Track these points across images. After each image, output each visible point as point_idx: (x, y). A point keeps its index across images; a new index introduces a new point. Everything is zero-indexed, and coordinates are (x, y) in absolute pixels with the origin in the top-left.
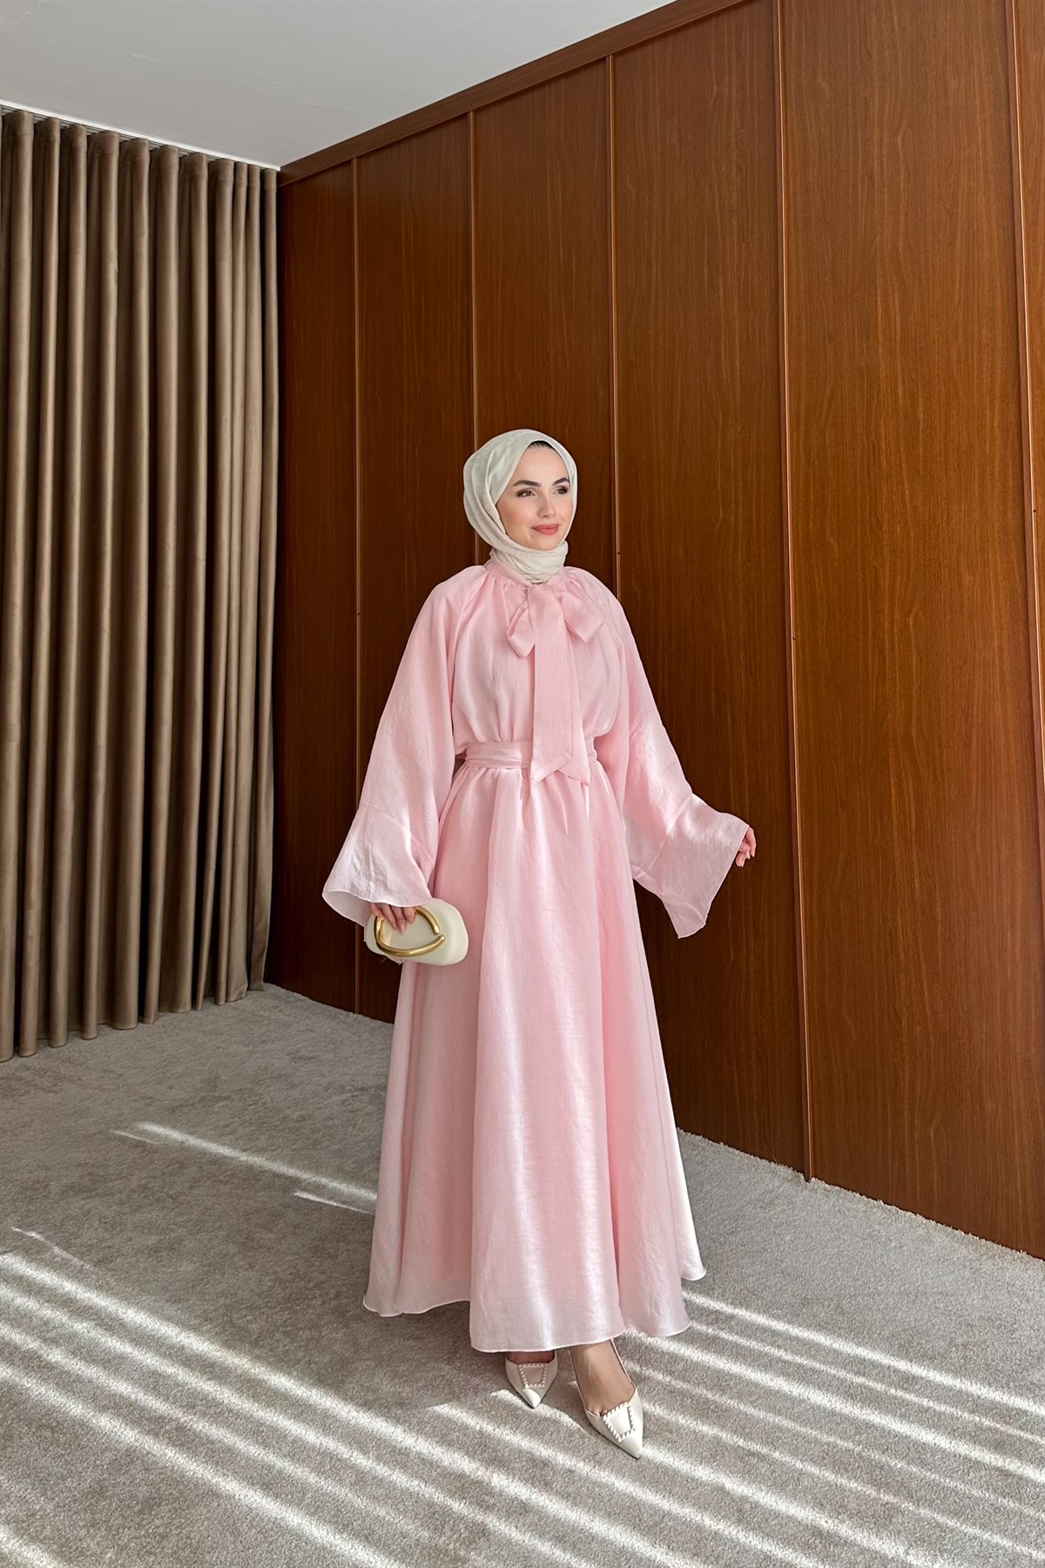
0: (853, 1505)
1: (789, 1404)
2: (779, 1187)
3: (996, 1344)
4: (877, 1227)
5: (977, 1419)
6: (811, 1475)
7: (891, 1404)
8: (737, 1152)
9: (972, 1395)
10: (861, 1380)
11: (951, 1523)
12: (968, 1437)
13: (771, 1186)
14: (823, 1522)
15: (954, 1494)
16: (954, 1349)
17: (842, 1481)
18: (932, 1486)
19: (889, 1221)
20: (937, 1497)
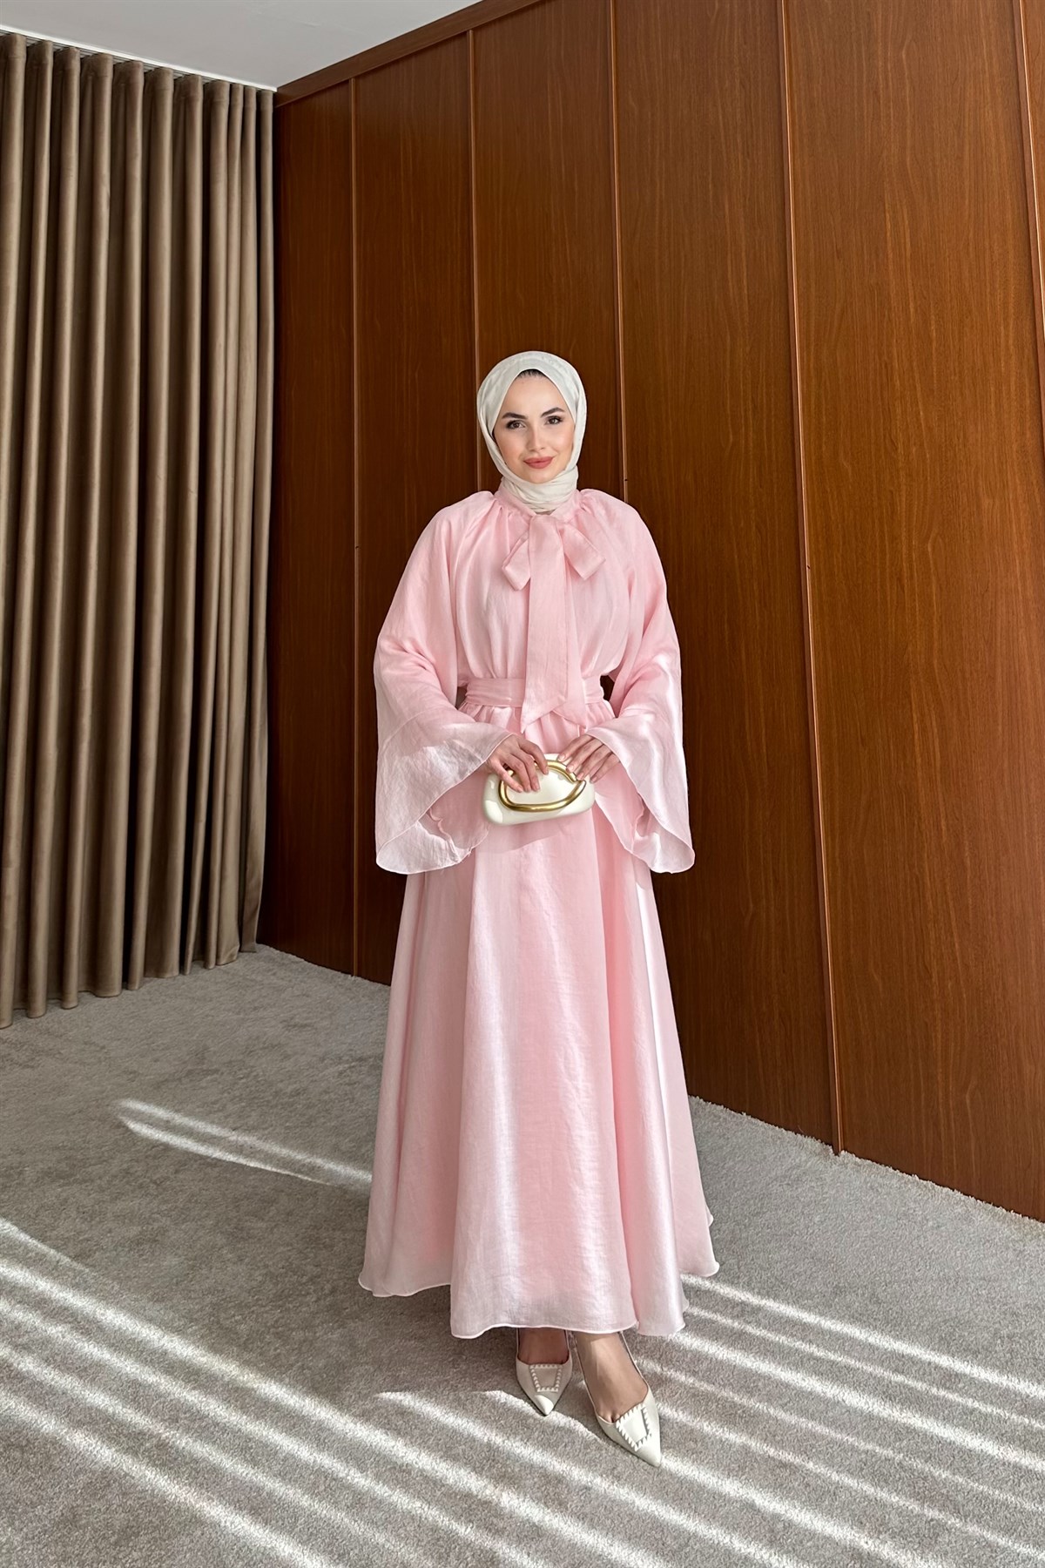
0: (895, 1521)
1: (822, 1407)
2: (806, 1162)
4: (912, 1205)
5: (1027, 1421)
6: (848, 1489)
7: (933, 1405)
8: (761, 1123)
9: (1020, 1394)
10: (900, 1378)
11: (1002, 1541)
12: (1018, 1442)
13: (797, 1160)
14: (862, 1543)
15: (1004, 1508)
16: (999, 1341)
17: (883, 1495)
18: (981, 1499)
19: (925, 1198)
20: (985, 1510)
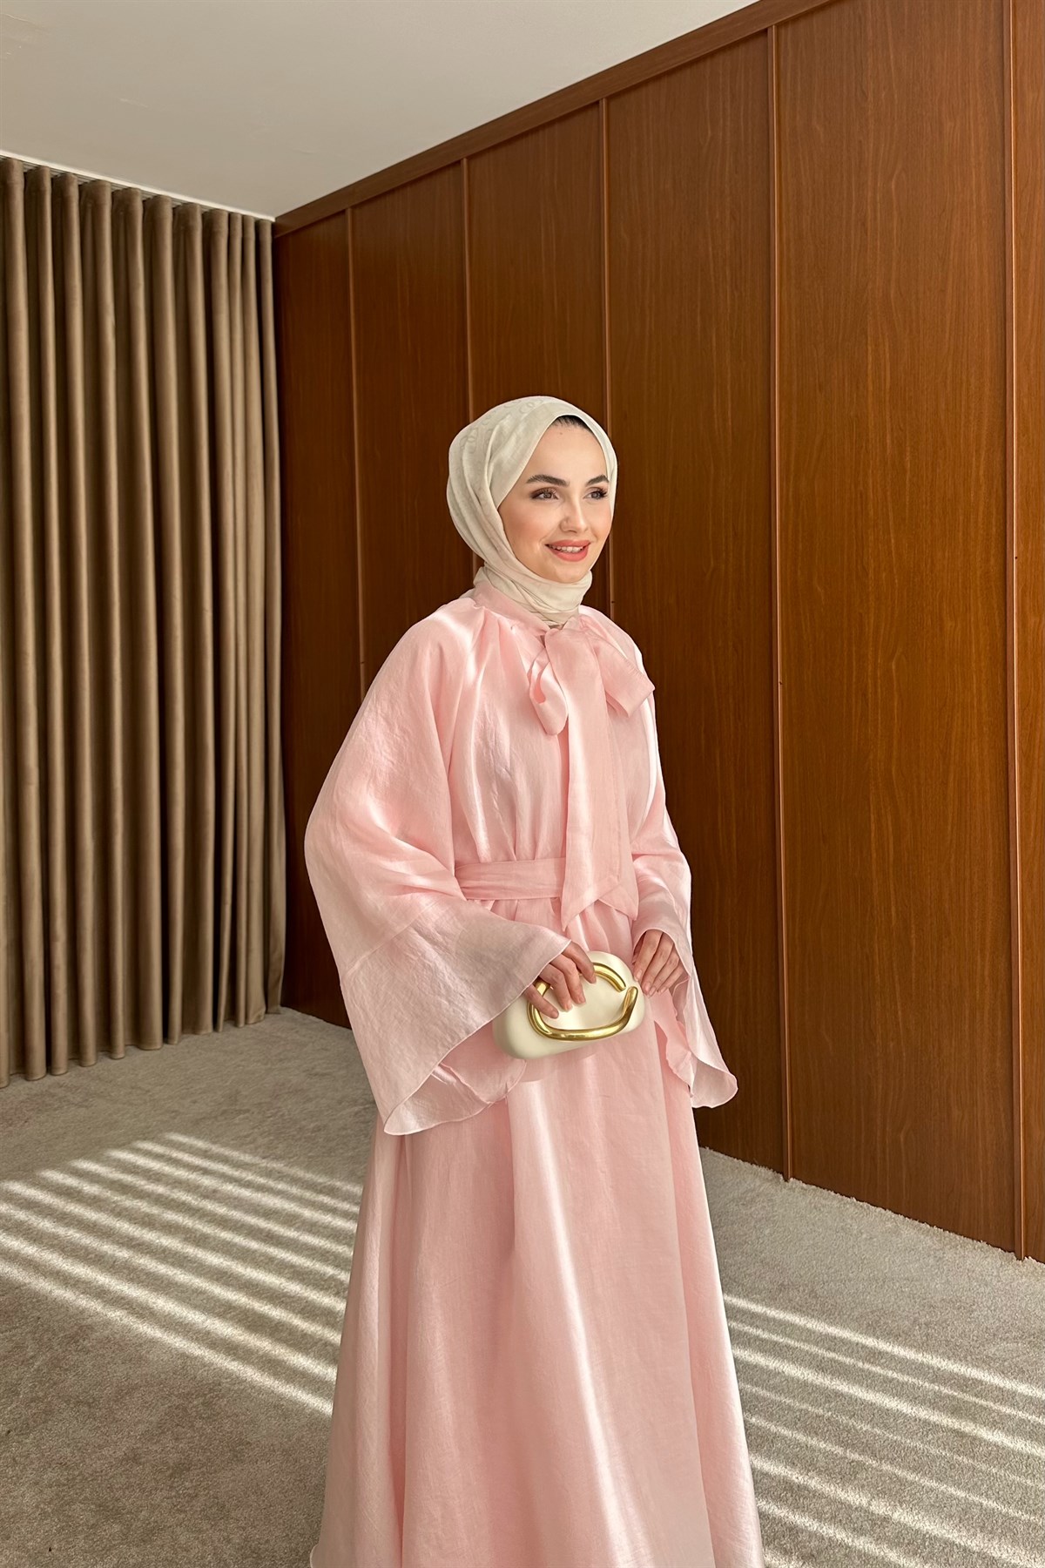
0: (822, 1462)
1: (765, 1377)
2: (760, 1186)
3: (955, 1322)
4: (849, 1221)
5: (937, 1388)
6: (784, 1437)
7: (858, 1376)
8: (721, 1155)
9: (933, 1368)
10: (832, 1355)
11: (911, 1477)
12: (928, 1404)
13: (752, 1186)
14: (794, 1478)
15: (913, 1453)
16: (917, 1327)
17: (813, 1442)
18: (895, 1445)
19: (861, 1216)
20: (896, 1454)
